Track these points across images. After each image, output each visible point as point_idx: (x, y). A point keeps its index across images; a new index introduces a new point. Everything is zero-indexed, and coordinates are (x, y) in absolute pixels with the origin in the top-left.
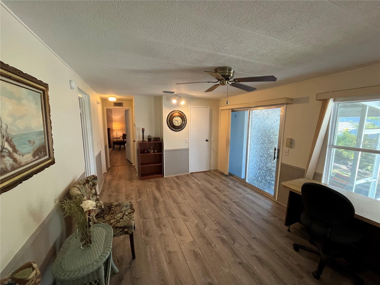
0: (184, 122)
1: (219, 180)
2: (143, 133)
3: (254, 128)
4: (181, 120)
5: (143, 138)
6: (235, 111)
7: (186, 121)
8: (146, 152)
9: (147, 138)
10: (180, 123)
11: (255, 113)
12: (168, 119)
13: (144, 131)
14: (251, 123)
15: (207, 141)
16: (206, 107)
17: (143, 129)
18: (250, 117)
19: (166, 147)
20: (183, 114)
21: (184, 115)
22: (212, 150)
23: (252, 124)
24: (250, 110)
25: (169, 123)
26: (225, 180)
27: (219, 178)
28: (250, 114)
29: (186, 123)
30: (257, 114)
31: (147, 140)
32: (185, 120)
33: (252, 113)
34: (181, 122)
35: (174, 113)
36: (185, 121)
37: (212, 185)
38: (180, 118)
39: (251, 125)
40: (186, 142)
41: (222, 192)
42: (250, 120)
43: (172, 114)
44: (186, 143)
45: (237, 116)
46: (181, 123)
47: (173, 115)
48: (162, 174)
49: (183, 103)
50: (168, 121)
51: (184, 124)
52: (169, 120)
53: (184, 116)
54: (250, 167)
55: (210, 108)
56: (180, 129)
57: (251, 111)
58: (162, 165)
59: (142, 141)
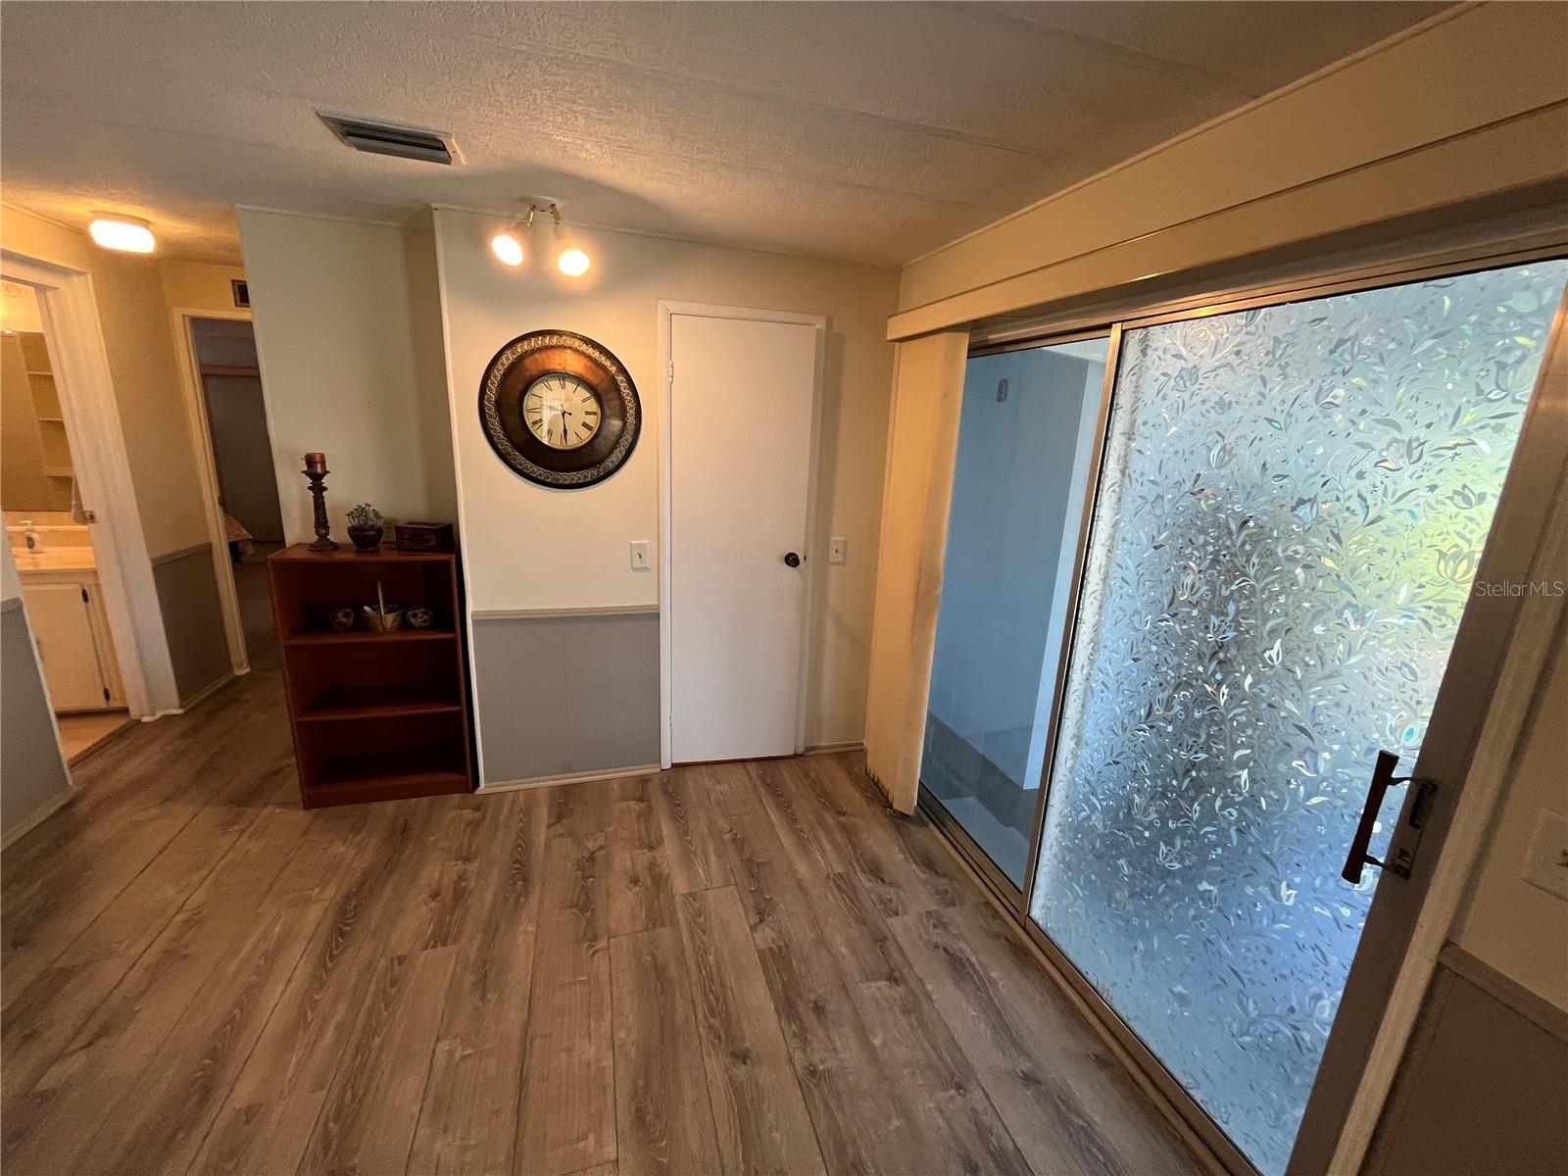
0: (616, 424)
1: (832, 856)
2: (318, 489)
3: (1151, 499)
4: (593, 405)
5: (321, 522)
6: (1000, 347)
7: (631, 420)
8: (342, 624)
9: (347, 523)
10: (585, 425)
11: (1178, 356)
12: (492, 394)
13: (322, 476)
14: (1128, 447)
15: (792, 560)
16: (797, 317)
17: (310, 460)
18: (1124, 399)
19: (481, 596)
20: (608, 363)
21: (613, 369)
22: (829, 624)
23: (1137, 464)
24: (1126, 326)
25: (495, 424)
26: (876, 871)
27: (839, 838)
28: (1126, 367)
29: (631, 427)
30: (1193, 360)
31: (346, 539)
32: (630, 405)
33: (1144, 352)
34: (593, 421)
35: (533, 351)
36: (623, 416)
37: (762, 912)
38: (583, 393)
39: (1123, 472)
40: (637, 563)
41: (809, 1019)
42: (1119, 425)
43: (521, 358)
44: (635, 570)
45: (1012, 390)
46: (595, 426)
47: (528, 362)
48: (462, 770)
49: (574, 262)
50: (490, 405)
51: (620, 436)
52: (498, 404)
53: (620, 378)
54: (1089, 734)
55: (820, 325)
56: (590, 474)
57: (1134, 338)
58: (460, 713)
59: (311, 545)
